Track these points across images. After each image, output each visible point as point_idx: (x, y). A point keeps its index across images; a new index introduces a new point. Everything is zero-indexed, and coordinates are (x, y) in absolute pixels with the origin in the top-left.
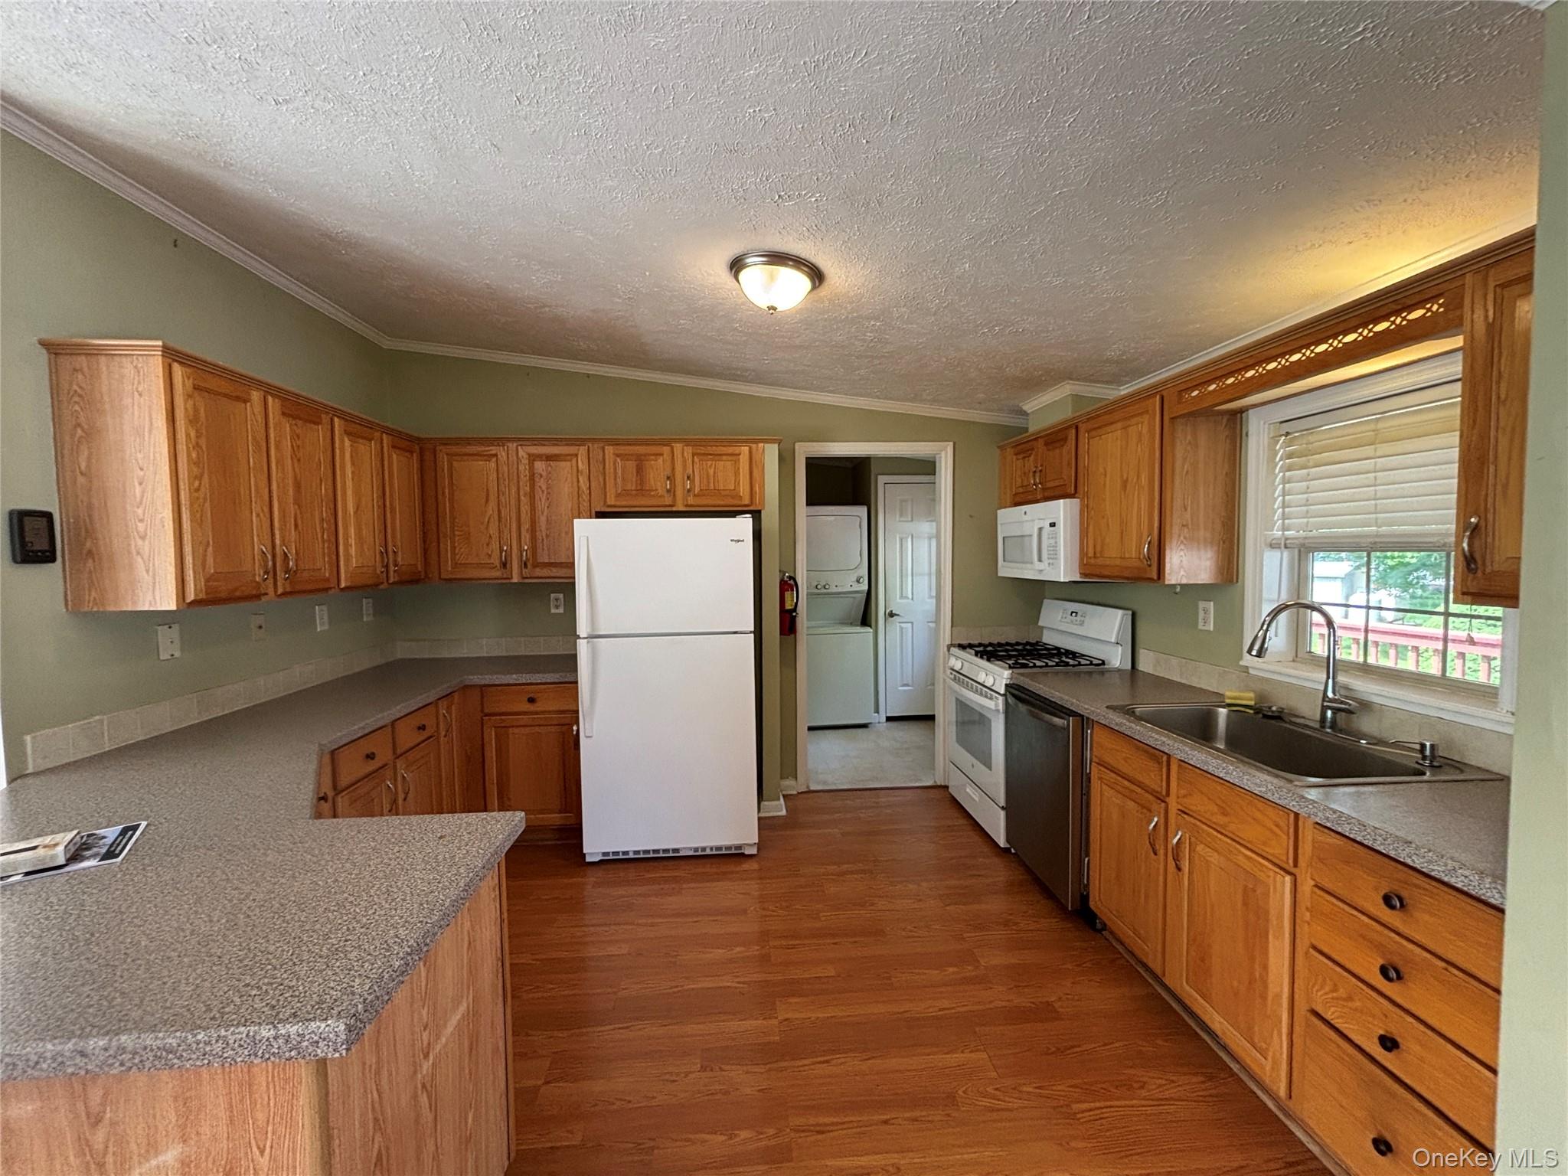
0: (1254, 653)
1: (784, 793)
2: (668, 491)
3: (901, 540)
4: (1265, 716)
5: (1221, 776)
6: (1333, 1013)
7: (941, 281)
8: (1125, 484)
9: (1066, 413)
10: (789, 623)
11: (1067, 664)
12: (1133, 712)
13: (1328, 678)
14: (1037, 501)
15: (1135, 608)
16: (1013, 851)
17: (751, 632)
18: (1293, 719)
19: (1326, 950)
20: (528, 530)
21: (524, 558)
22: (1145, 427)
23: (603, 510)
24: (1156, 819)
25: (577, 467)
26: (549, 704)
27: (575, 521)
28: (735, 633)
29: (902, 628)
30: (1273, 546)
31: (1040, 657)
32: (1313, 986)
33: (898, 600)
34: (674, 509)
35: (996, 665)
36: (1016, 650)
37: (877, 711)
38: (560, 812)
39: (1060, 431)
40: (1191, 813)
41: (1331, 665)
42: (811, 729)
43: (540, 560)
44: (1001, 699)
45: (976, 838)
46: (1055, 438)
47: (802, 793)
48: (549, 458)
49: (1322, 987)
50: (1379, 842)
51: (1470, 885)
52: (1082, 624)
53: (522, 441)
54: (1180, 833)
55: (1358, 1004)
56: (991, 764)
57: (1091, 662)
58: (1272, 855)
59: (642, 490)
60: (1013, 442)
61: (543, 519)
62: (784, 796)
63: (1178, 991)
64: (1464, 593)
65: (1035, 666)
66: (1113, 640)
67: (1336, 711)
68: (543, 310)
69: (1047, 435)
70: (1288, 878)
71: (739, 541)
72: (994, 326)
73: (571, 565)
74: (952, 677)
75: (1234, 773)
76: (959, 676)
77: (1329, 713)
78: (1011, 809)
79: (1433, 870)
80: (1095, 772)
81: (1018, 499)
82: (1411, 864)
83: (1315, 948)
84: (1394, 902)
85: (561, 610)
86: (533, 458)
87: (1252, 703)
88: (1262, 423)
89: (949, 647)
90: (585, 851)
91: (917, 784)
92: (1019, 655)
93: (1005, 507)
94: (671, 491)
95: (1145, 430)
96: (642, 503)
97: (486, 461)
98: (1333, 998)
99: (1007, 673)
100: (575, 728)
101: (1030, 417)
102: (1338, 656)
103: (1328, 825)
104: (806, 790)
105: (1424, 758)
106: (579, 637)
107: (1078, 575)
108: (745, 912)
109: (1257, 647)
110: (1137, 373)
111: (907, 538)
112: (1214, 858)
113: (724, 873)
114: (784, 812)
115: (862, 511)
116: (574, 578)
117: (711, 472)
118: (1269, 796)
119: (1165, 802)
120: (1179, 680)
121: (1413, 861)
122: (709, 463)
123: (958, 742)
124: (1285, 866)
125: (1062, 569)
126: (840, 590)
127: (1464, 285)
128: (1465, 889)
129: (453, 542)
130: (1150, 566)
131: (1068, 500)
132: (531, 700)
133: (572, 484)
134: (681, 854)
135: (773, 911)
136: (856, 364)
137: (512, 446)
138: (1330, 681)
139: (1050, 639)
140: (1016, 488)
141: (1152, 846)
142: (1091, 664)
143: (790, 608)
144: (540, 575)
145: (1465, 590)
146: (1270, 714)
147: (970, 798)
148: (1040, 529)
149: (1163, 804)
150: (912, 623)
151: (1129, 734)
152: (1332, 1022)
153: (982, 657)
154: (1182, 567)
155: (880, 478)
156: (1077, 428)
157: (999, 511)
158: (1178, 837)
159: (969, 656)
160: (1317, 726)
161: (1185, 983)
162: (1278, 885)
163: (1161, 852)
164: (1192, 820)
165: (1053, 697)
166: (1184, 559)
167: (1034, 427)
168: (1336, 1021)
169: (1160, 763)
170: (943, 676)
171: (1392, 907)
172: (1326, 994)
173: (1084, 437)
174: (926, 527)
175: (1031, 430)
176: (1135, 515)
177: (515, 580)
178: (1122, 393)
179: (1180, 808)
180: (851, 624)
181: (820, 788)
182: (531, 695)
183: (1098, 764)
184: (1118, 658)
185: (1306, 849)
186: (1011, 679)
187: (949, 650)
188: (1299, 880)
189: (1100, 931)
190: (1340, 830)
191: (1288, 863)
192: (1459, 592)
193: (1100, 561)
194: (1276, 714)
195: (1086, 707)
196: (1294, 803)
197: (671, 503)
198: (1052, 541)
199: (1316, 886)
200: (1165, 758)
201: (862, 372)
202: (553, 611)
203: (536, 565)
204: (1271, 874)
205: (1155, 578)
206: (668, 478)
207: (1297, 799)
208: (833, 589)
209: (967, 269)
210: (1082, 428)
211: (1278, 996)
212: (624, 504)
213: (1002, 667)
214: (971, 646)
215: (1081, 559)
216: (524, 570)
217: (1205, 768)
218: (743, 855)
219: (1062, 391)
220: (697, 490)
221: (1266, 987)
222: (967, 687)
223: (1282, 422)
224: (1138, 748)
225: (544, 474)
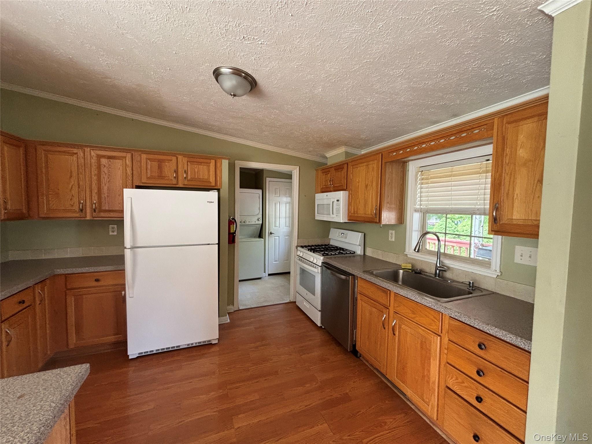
0: (416, 251)
1: (228, 312)
2: (175, 177)
3: (275, 204)
4: (416, 273)
5: (413, 299)
6: (456, 388)
7: (308, 96)
8: (366, 186)
9: (342, 159)
10: (232, 238)
11: (342, 253)
12: (373, 273)
13: (438, 259)
14: (331, 191)
15: (365, 232)
16: (323, 327)
17: (216, 244)
18: (425, 274)
19: (453, 364)
20: (96, 193)
21: (94, 207)
22: (375, 165)
23: (140, 185)
24: (385, 315)
25: (126, 163)
26: (108, 282)
27: (125, 190)
28: (208, 244)
29: (275, 239)
30: (416, 211)
31: (332, 250)
32: (448, 378)
33: (274, 228)
34: (177, 186)
35: (317, 254)
36: (322, 248)
37: (265, 272)
38: (114, 335)
39: (341, 165)
40: (399, 313)
41: (438, 254)
42: (240, 281)
43: (103, 208)
44: (319, 268)
45: (308, 323)
46: (339, 167)
47: (236, 311)
48: (109, 158)
49: (452, 378)
50: (476, 324)
51: (512, 340)
52: (346, 238)
53: (93, 148)
54: (395, 321)
55: (466, 384)
56: (315, 293)
57: (350, 252)
58: (433, 329)
59: (161, 176)
60: (321, 168)
61: (105, 188)
62: (228, 313)
63: (393, 381)
64: (492, 231)
65: (331, 255)
66: (358, 244)
67: (440, 270)
68: (106, 80)
69: (335, 166)
70: (439, 338)
71: (211, 202)
72: (324, 119)
73: (122, 211)
74: (299, 259)
75: (419, 298)
76: (301, 259)
77: (438, 271)
78: (323, 311)
79: (498, 335)
80: (359, 297)
81: (324, 190)
82: (489, 333)
83: (448, 363)
84: (483, 347)
85: (115, 233)
86: (99, 157)
87: (411, 268)
88: (414, 167)
89: (297, 247)
90: (128, 354)
91: (283, 302)
92: (325, 250)
93: (318, 193)
94: (177, 178)
95: (375, 166)
96: (161, 182)
97: (71, 156)
98: (456, 382)
99: (322, 258)
100: (123, 293)
101: (328, 159)
102: (441, 251)
103: (456, 318)
104: (237, 309)
105: (470, 287)
106: (126, 248)
107: (347, 220)
108: (214, 373)
109: (417, 249)
110: (369, 145)
111: (277, 203)
112: (409, 330)
113: (203, 354)
114: (229, 321)
115: (260, 192)
116: (123, 218)
117: (196, 170)
118: (433, 307)
119: (388, 309)
120: (381, 259)
121: (490, 331)
122: (196, 166)
123: (300, 284)
124: (438, 333)
125: (341, 217)
126: (249, 223)
127: (494, 122)
128: (510, 342)
129: (47, 198)
130: (376, 217)
131: (344, 191)
132: (97, 280)
133: (123, 171)
134: (181, 347)
135: (228, 370)
136: (264, 129)
137: (87, 150)
138: (438, 260)
139: (333, 243)
140: (323, 186)
141: (383, 325)
142: (350, 253)
143: (233, 232)
144: (103, 216)
145: (493, 230)
146: (417, 272)
147: (305, 306)
148: (333, 202)
149: (388, 310)
150: (279, 236)
151: (374, 282)
152: (455, 391)
153: (311, 251)
154: (387, 218)
155: (267, 179)
156: (347, 164)
157: (316, 194)
158: (394, 322)
159: (305, 250)
160: (434, 276)
161: (395, 378)
162: (435, 340)
163: (387, 328)
164: (400, 316)
165: (342, 268)
166: (388, 215)
167: (330, 163)
168: (457, 391)
169: (387, 294)
170: (294, 259)
171: (482, 349)
172: (454, 381)
173: (350, 168)
174: (285, 199)
175: (329, 164)
176: (370, 198)
177: (88, 218)
178: (362, 153)
179: (395, 311)
180: (255, 237)
181: (244, 308)
182: (96, 278)
183: (360, 294)
184: (359, 251)
185: (446, 326)
186: (324, 260)
187: (297, 248)
188: (442, 338)
189: (359, 358)
190: (461, 320)
191: (439, 332)
192: (491, 230)
193: (356, 215)
194: (419, 272)
195: (356, 272)
196: (442, 310)
197: (176, 183)
198: (338, 207)
199: (449, 340)
200: (389, 292)
201: (266, 133)
202: (111, 233)
203: (101, 211)
204: (433, 336)
205: (378, 222)
206: (175, 171)
207: (444, 308)
208: (247, 223)
209: (320, 91)
210: (350, 164)
211: (434, 383)
212: (150, 182)
213: (319, 255)
214: (306, 246)
215: (349, 214)
216: (94, 214)
217: (407, 296)
218: (211, 344)
219: (342, 150)
220: (189, 178)
221: (429, 378)
222: (305, 263)
223: (420, 167)
224: (378, 288)
225: (107, 165)
